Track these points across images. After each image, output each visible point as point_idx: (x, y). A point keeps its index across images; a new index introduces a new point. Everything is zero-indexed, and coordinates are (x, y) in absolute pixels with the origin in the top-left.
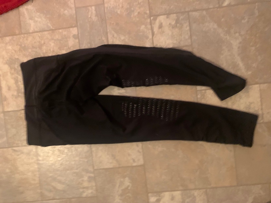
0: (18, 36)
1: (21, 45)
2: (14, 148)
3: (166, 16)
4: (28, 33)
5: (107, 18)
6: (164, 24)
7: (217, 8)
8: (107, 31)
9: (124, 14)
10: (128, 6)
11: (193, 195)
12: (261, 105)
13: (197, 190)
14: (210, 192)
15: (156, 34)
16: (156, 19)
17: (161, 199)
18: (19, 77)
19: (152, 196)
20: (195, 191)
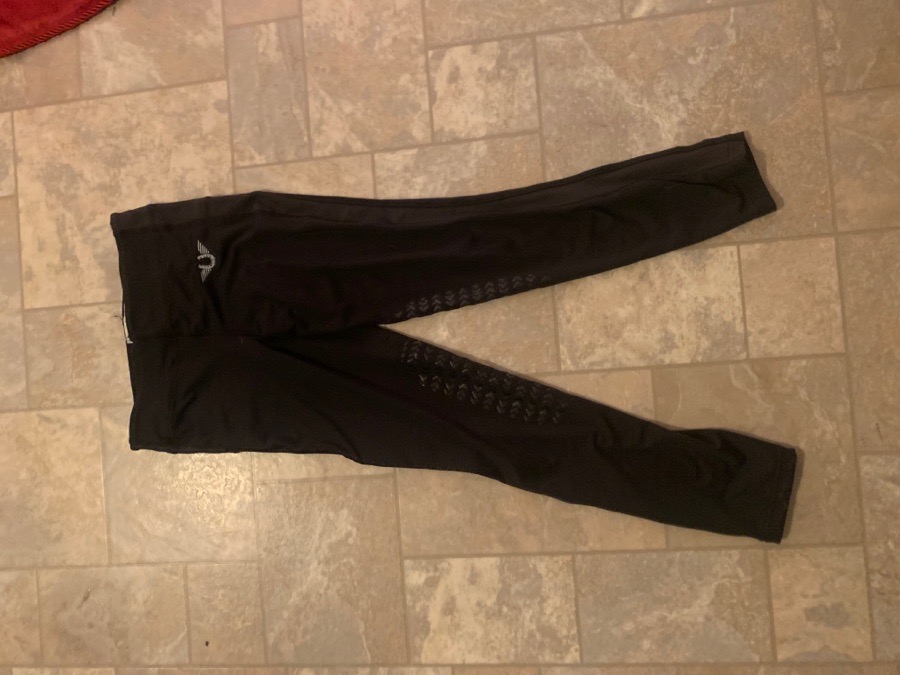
0: (72, 105)
1: (77, 130)
2: (45, 413)
3: (470, 47)
4: (99, 97)
5: (307, 54)
6: (464, 70)
7: (617, 23)
8: (306, 88)
9: (355, 43)
10: (367, 22)
11: (535, 568)
12: (741, 307)
13: (547, 558)
14: (585, 566)
15: (441, 99)
16: (443, 56)
17: (439, 578)
18: (69, 216)
19: (414, 569)
20: (541, 560)
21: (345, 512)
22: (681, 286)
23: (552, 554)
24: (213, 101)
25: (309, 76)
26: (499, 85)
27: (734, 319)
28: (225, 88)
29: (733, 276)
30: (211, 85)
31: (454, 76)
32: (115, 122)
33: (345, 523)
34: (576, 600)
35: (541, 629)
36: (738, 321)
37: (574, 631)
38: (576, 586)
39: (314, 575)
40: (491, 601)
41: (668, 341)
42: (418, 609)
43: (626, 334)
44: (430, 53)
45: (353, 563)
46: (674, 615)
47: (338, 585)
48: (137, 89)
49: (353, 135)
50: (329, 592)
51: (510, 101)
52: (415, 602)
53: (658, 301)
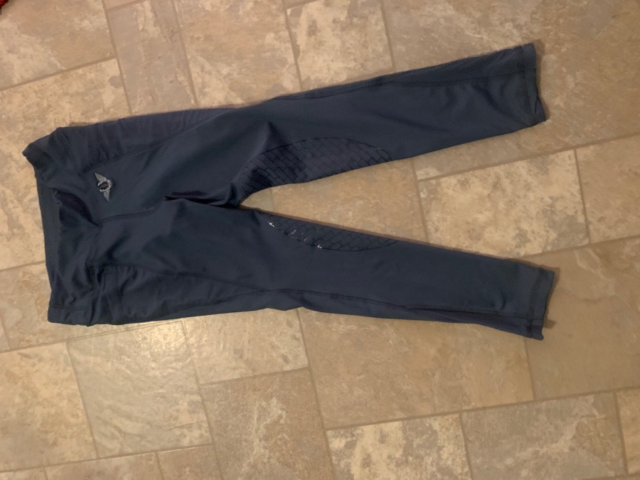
2: (23, 351)
4: (10, 86)
5: (181, 26)
6: (320, 23)
8: (186, 57)
11: (431, 427)
12: (581, 201)
13: (439, 418)
14: (470, 421)
15: (303, 52)
16: (300, 12)
17: (356, 441)
18: (8, 192)
19: (335, 437)
20: (435, 419)
21: (274, 401)
22: (529, 189)
23: (444, 414)
24: (108, 78)
25: (187, 46)
26: (353, 33)
27: (576, 212)
28: (117, 65)
29: (573, 176)
30: (104, 64)
31: (313, 30)
32: (29, 107)
33: (276, 409)
34: (466, 446)
35: (441, 470)
36: (580, 213)
37: (467, 469)
38: (464, 435)
39: (258, 449)
40: (398, 454)
41: (522, 237)
42: (342, 466)
43: (486, 235)
44: (289, 11)
45: (286, 437)
46: (545, 449)
47: (278, 454)
48: (42, 76)
49: (233, 94)
50: (271, 460)
51: (365, 46)
52: (339, 461)
53: (511, 204)
